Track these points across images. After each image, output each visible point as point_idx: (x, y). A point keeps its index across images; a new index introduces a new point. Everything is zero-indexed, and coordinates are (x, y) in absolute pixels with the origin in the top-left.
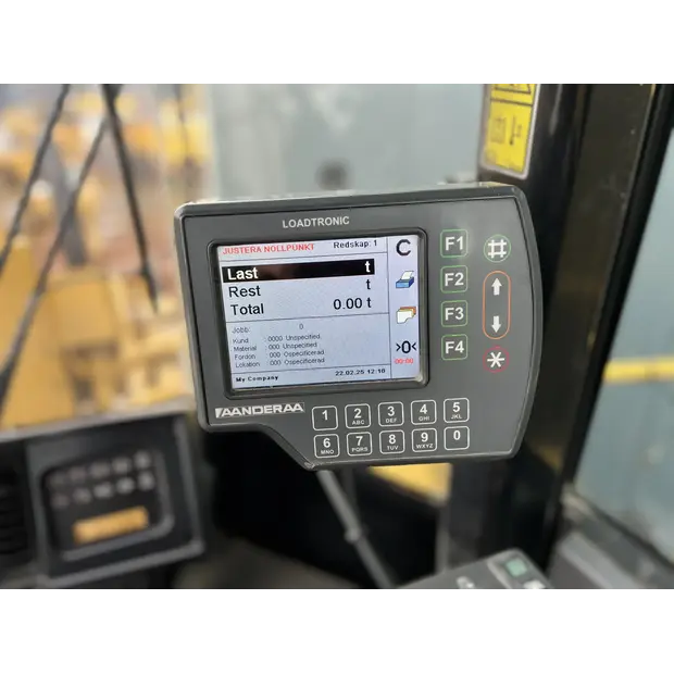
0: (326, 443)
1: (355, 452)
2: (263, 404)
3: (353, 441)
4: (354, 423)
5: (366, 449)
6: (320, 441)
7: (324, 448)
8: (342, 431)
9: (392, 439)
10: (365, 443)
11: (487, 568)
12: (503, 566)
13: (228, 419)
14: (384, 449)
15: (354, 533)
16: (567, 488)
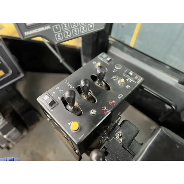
0: (59, 36)
1: (67, 37)
2: (38, 28)
3: (66, 34)
4: (65, 28)
5: (69, 35)
6: (57, 36)
7: (58, 38)
8: (62, 32)
9: (76, 31)
10: (69, 34)
11: (98, 58)
12: (101, 57)
13: (29, 35)
14: (74, 34)
15: (61, 61)
16: (109, 36)
